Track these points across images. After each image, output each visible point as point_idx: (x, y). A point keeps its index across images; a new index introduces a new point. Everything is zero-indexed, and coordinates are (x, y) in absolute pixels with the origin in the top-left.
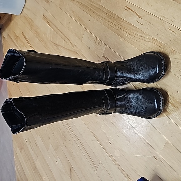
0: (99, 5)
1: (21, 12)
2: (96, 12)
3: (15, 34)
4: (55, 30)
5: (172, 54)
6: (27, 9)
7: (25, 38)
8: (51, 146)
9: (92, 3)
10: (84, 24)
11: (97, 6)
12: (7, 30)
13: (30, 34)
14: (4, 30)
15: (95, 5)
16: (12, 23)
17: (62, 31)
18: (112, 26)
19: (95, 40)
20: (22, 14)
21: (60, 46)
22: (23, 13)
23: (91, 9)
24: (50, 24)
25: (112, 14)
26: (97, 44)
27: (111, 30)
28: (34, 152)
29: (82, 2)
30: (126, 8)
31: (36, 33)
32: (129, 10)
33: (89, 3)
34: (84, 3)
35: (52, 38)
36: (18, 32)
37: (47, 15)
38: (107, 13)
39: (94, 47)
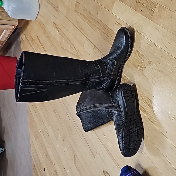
0: (97, 18)
1: (36, 18)
2: (95, 24)
3: (31, 37)
4: (62, 36)
5: (150, 64)
6: (41, 15)
7: (39, 41)
8: (60, 136)
9: (91, 16)
10: (85, 34)
11: (95, 19)
12: (24, 33)
13: (43, 38)
14: (22, 32)
15: (94, 18)
16: (29, 27)
17: (68, 38)
18: (107, 37)
19: (94, 48)
20: (36, 20)
21: (67, 50)
22: (37, 18)
23: (91, 20)
24: (59, 30)
25: (107, 26)
26: (95, 51)
27: (106, 40)
28: (47, 141)
29: (84, 14)
30: (117, 23)
31: (48, 37)
32: (119, 25)
33: (89, 16)
34: (85, 15)
35: (61, 43)
36: (33, 35)
37: (57, 22)
38: (102, 25)
39: (93, 54)
